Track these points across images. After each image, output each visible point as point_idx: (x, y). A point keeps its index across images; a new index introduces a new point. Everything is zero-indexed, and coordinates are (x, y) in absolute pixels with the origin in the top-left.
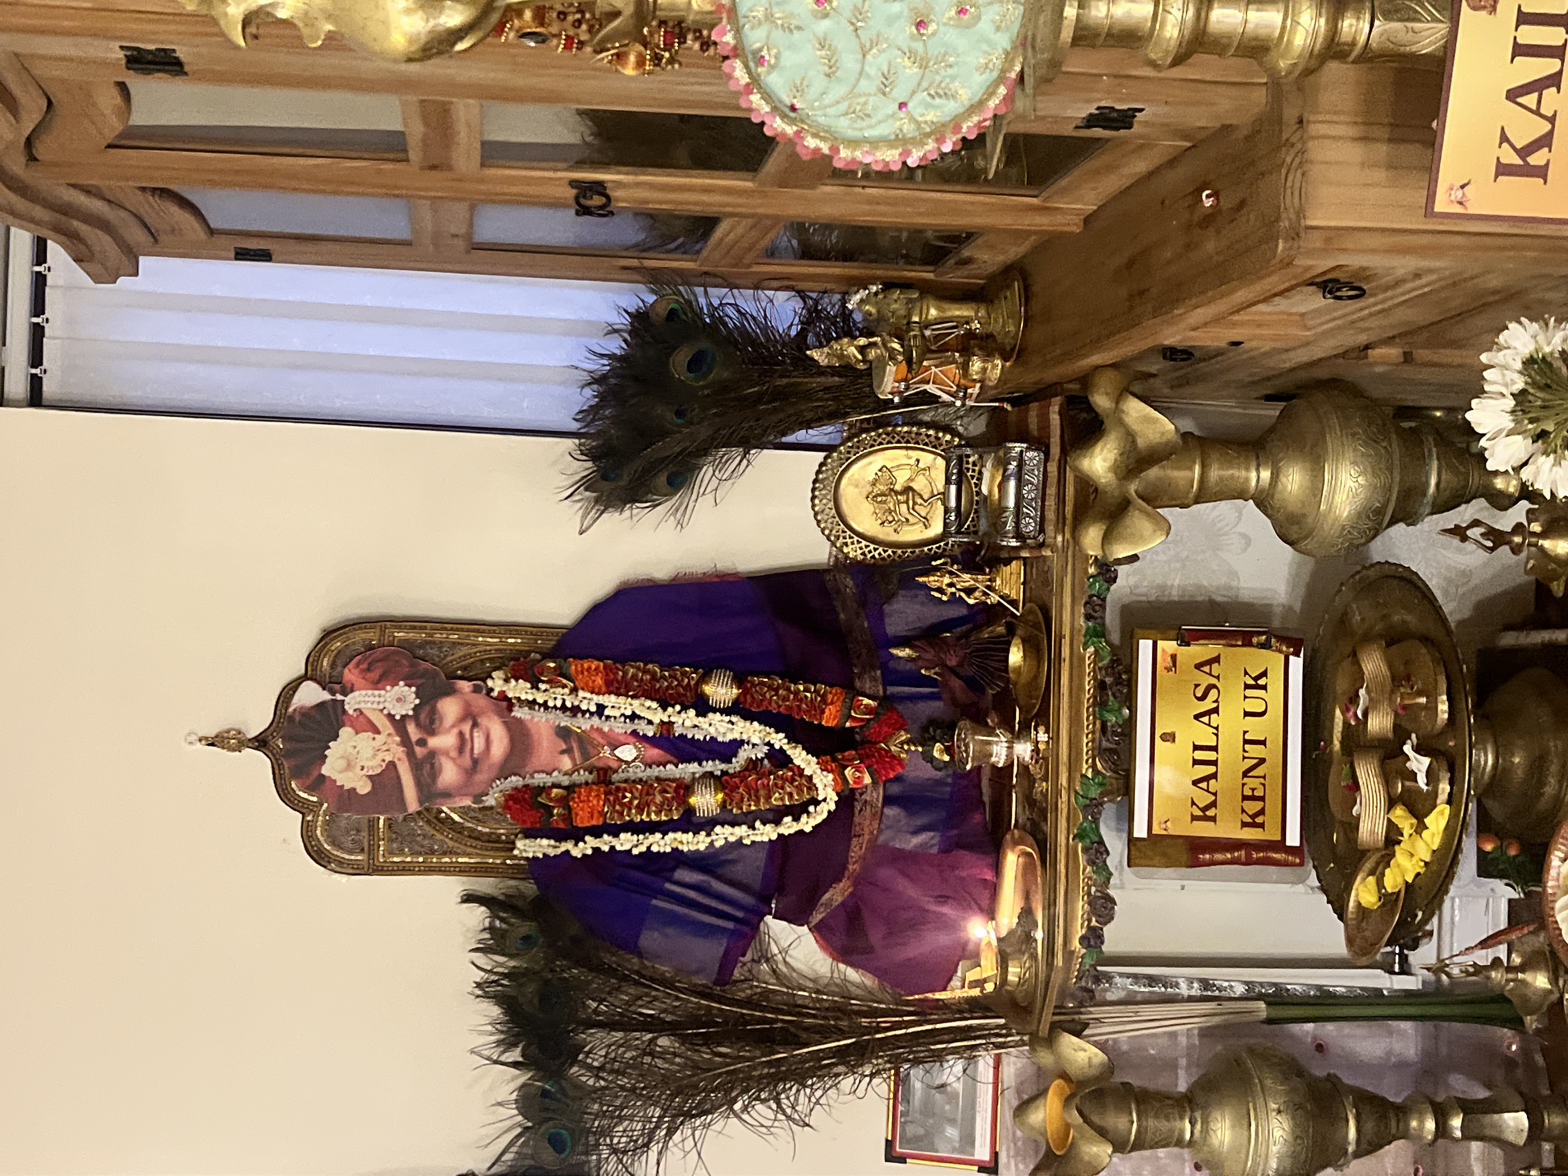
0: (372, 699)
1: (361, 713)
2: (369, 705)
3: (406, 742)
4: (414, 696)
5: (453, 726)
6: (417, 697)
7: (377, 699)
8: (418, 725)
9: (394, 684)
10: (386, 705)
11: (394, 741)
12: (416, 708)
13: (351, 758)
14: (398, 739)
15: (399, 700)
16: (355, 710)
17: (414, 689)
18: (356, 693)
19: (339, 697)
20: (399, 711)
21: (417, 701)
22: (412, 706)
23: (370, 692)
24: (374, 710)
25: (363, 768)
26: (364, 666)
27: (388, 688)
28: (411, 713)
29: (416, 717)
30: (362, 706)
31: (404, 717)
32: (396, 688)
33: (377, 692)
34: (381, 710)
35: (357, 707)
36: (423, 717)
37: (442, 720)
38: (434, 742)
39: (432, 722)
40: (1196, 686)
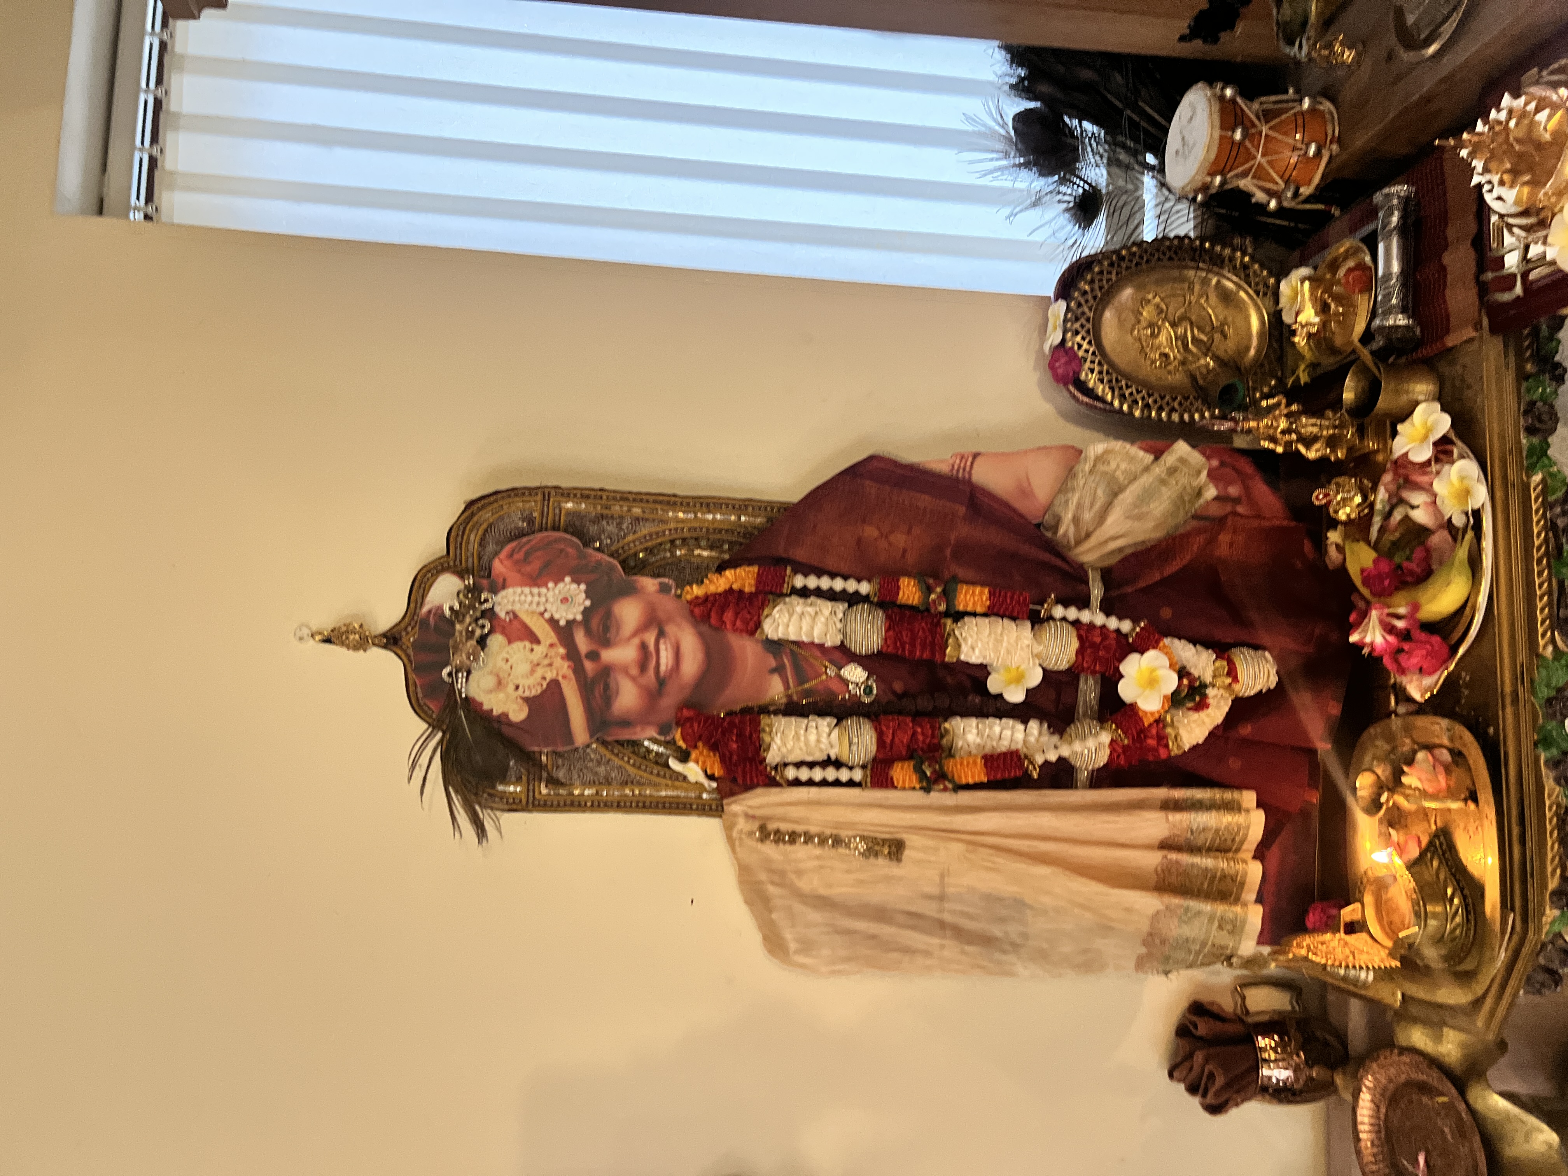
0: (529, 598)
1: (515, 616)
2: (526, 607)
3: (572, 655)
4: (583, 595)
5: (635, 634)
6: (587, 597)
7: (536, 599)
8: (588, 632)
9: (558, 580)
10: (549, 606)
11: (557, 654)
12: (586, 612)
13: (502, 675)
14: (562, 651)
15: (565, 600)
16: (507, 613)
17: (583, 587)
18: (510, 591)
20: (563, 615)
21: (588, 603)
22: (582, 608)
23: (527, 590)
24: (533, 613)
25: (517, 687)
26: (518, 556)
27: (551, 585)
28: (579, 617)
29: (586, 623)
30: (517, 608)
31: (570, 623)
32: (561, 585)
33: (535, 590)
34: (542, 614)
35: (510, 608)
36: (595, 623)
37: (618, 628)
38: (610, 655)
39: (606, 629)
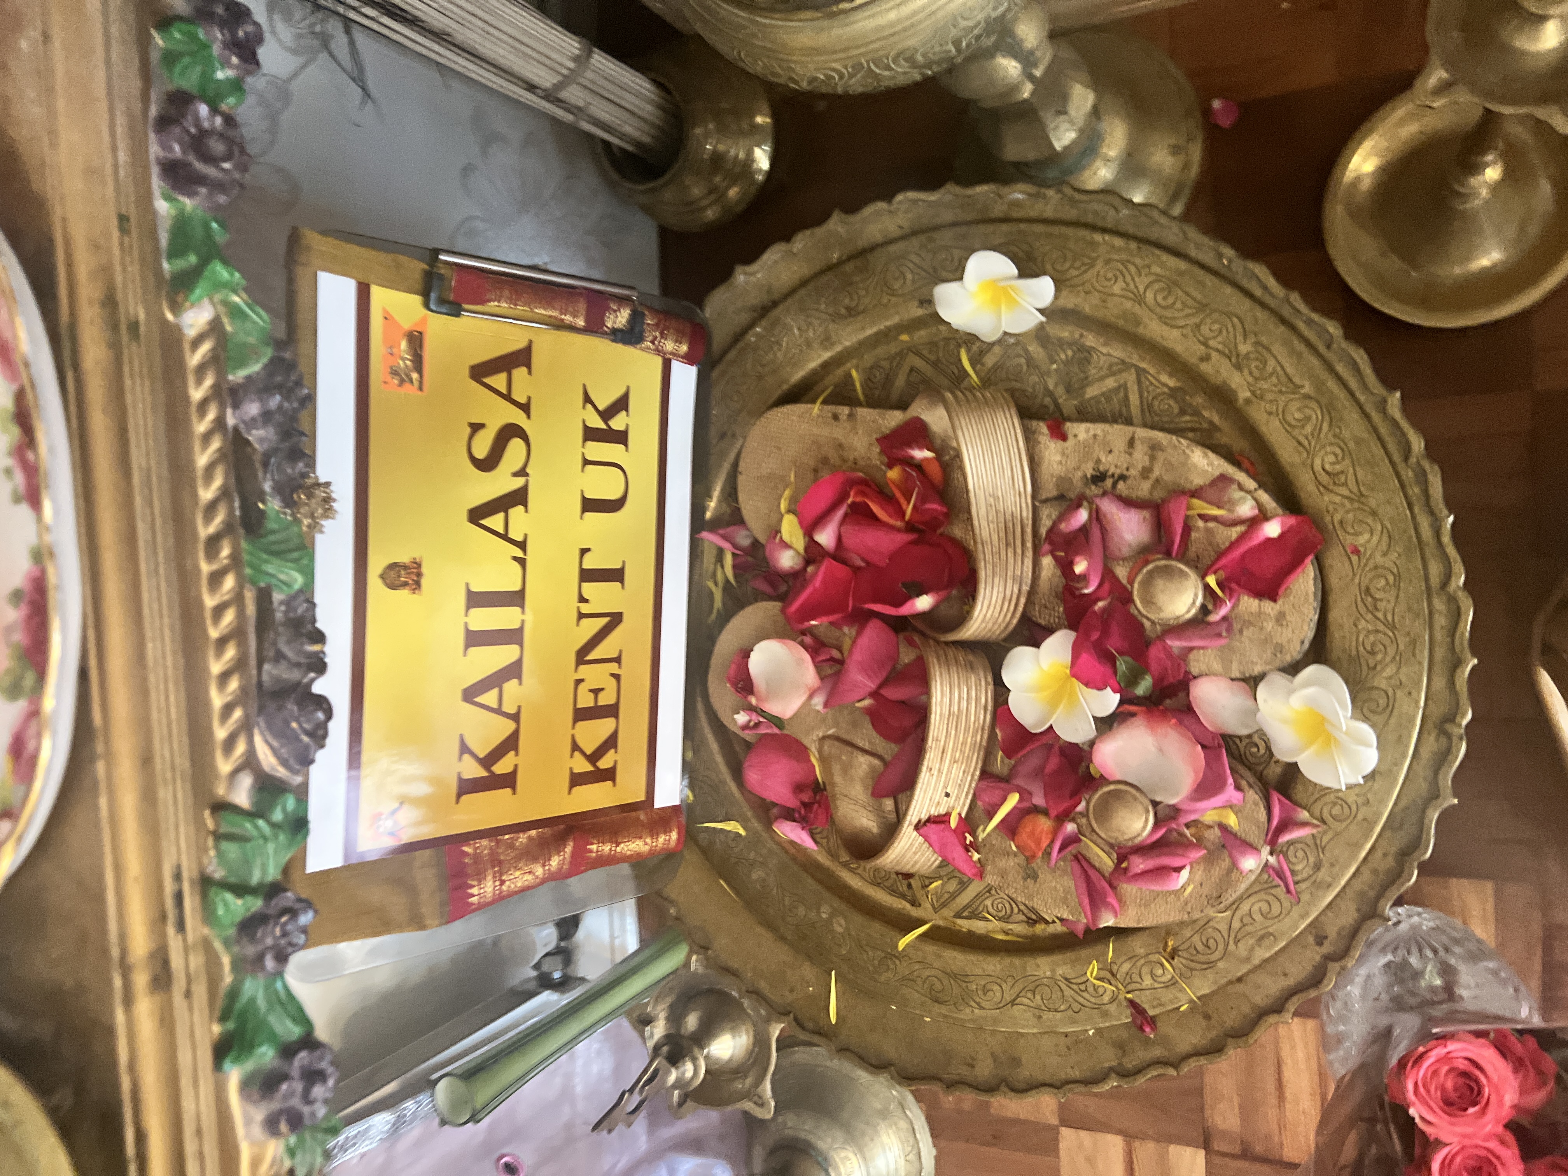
40: (476, 427)
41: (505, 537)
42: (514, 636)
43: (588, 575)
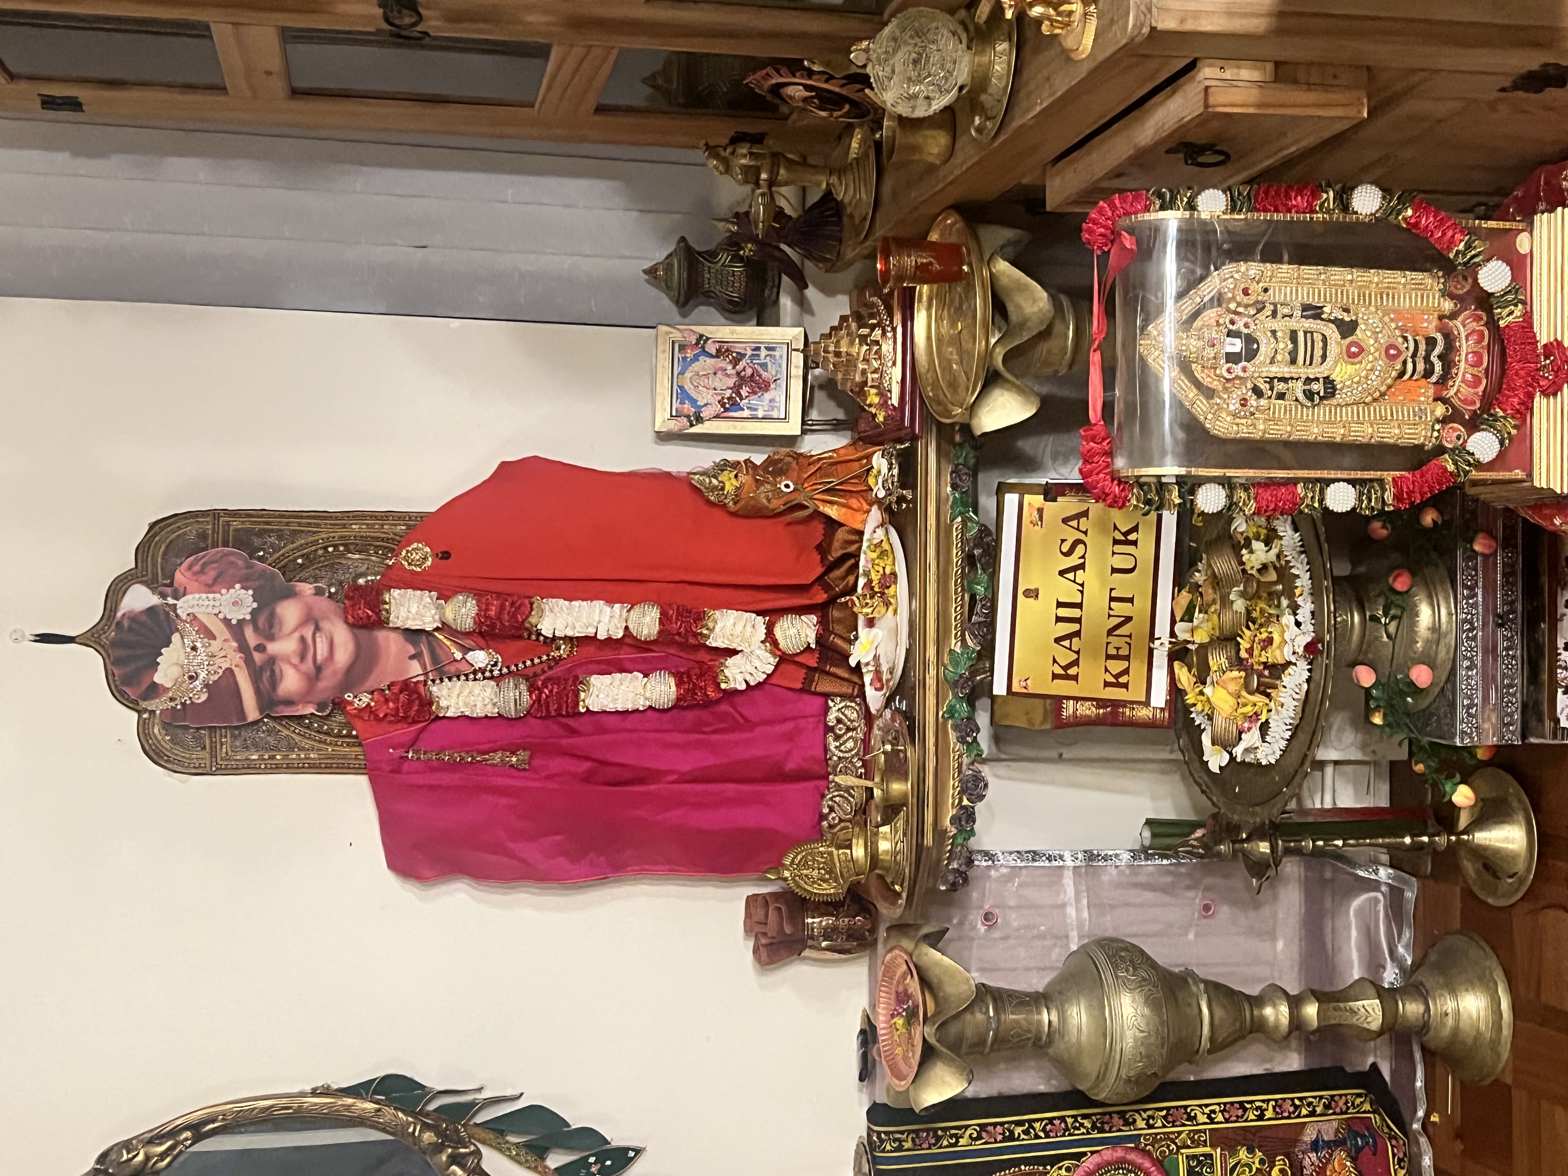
0: (206, 603)
1: (195, 617)
2: (203, 609)
3: (243, 647)
4: (251, 599)
5: (295, 630)
6: (254, 600)
7: (212, 603)
8: (256, 629)
9: (230, 587)
10: (222, 609)
11: (231, 647)
12: (253, 612)
14: (235, 644)
15: (235, 603)
16: (188, 614)
17: (251, 592)
18: (190, 597)
19: (171, 601)
20: (235, 616)
21: (255, 605)
22: (250, 610)
23: (204, 596)
24: (209, 614)
26: (196, 568)
27: (224, 591)
28: (248, 617)
29: (254, 621)
30: (195, 610)
31: (241, 622)
32: (232, 591)
33: (211, 596)
34: (216, 615)
35: (190, 611)
36: (262, 621)
37: (281, 623)
38: (273, 648)
39: (271, 626)
40: (1063, 541)
41: (1074, 581)
42: (1078, 620)
43: (1112, 599)
